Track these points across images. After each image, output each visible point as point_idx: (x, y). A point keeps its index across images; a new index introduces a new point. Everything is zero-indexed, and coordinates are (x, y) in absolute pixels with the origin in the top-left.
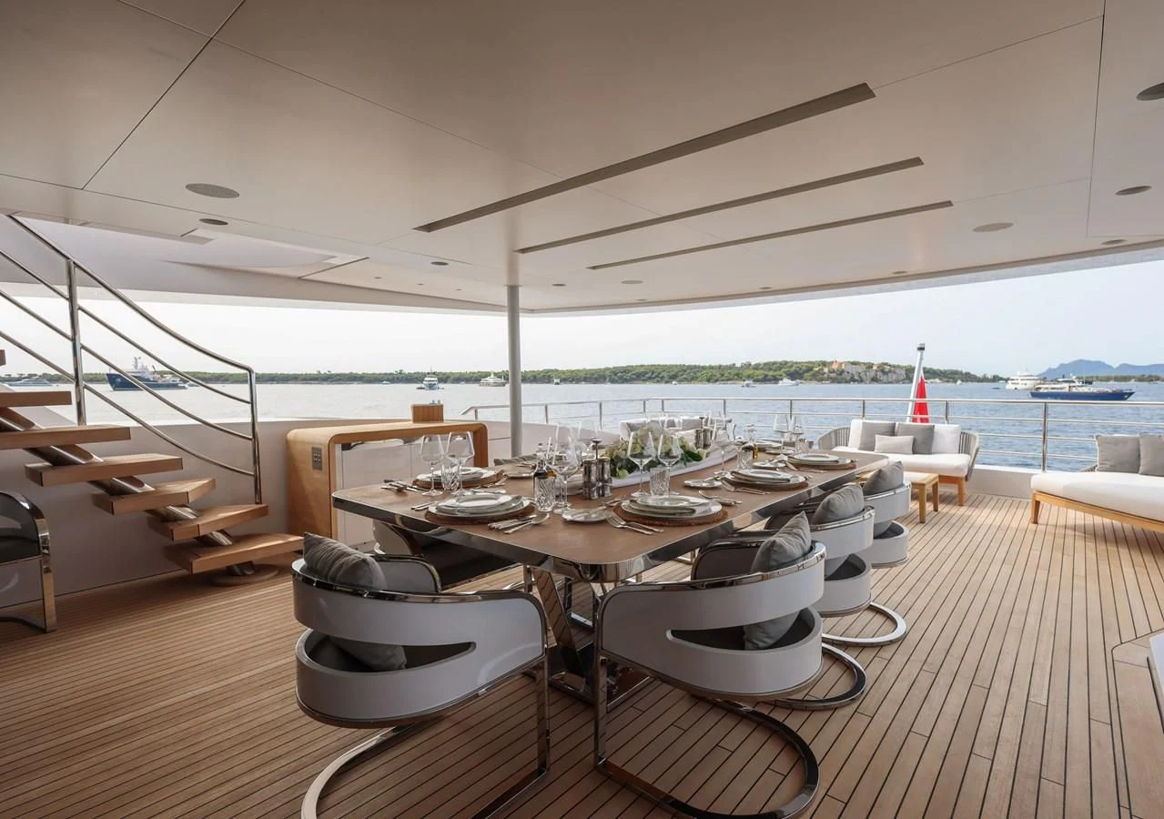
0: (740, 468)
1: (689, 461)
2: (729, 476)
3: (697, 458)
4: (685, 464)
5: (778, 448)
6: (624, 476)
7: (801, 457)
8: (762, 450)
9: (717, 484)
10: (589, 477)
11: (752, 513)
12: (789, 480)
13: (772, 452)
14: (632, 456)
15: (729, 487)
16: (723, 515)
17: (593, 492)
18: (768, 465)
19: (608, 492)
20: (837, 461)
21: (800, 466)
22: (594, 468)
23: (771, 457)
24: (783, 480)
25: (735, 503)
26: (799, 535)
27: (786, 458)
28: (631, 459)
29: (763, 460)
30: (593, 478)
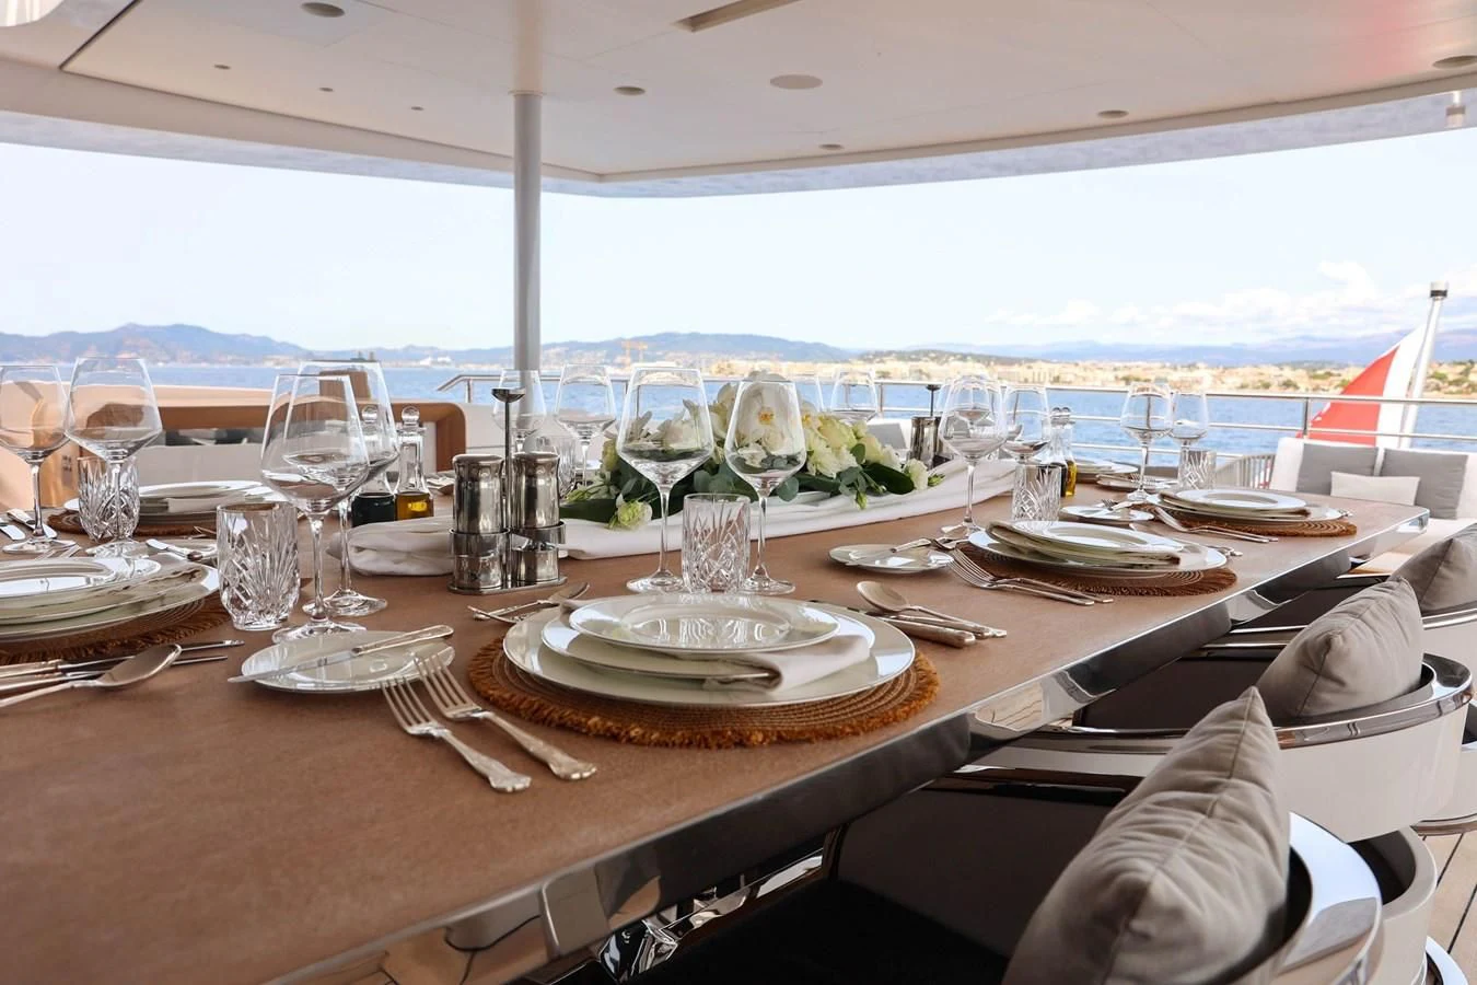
0: (1022, 516)
1: (872, 491)
2: (981, 540)
3: (899, 483)
4: (858, 500)
5: (1129, 476)
6: (636, 520)
7: (1196, 496)
8: (1087, 479)
9: (938, 560)
10: (474, 515)
11: (1043, 683)
12: (1175, 560)
13: (1113, 483)
14: (631, 452)
15: (976, 573)
16: (917, 687)
17: (487, 571)
18: (1103, 514)
19: (547, 570)
20: (1304, 513)
21: (1195, 519)
22: (488, 486)
23: (1111, 497)
24: (1153, 556)
25: (979, 634)
26: (1252, 820)
27: (1154, 499)
28: (633, 462)
29: (1087, 502)
30: (486, 524)
